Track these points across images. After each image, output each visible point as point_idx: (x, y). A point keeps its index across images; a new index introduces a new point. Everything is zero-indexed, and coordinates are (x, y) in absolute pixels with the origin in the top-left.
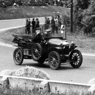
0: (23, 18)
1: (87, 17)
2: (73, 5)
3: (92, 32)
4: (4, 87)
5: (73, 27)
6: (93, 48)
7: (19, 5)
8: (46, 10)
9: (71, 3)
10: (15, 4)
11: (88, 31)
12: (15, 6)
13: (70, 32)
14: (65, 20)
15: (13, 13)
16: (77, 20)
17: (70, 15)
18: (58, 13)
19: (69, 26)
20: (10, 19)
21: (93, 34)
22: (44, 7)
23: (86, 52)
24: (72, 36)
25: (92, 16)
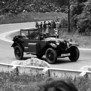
0: (30, 22)
1: (81, 20)
2: (70, 11)
3: (85, 32)
4: (14, 74)
5: (70, 28)
6: (85, 44)
7: (28, 12)
8: (50, 15)
9: (69, 10)
10: (24, 11)
11: (82, 31)
12: (25, 12)
13: (68, 32)
14: (64, 22)
15: (23, 18)
16: (73, 23)
17: (68, 19)
18: (59, 17)
19: (67, 28)
20: (21, 23)
21: (86, 34)
22: (47, 13)
23: (80, 47)
24: (70, 35)
25: (85, 19)
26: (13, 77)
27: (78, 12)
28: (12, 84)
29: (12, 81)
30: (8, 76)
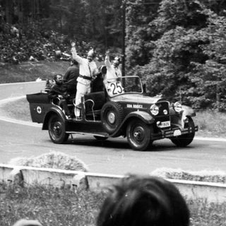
1: (148, 77)
2: (126, 58)
4: (15, 184)
7: (38, 60)
9: (123, 56)
10: (32, 57)
12: (33, 60)
15: (28, 72)
20: (24, 81)
25: (155, 74)
26: (13, 191)
27: (143, 61)
28: (12, 204)
29: (12, 199)
30: (4, 189)
